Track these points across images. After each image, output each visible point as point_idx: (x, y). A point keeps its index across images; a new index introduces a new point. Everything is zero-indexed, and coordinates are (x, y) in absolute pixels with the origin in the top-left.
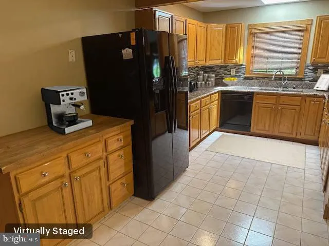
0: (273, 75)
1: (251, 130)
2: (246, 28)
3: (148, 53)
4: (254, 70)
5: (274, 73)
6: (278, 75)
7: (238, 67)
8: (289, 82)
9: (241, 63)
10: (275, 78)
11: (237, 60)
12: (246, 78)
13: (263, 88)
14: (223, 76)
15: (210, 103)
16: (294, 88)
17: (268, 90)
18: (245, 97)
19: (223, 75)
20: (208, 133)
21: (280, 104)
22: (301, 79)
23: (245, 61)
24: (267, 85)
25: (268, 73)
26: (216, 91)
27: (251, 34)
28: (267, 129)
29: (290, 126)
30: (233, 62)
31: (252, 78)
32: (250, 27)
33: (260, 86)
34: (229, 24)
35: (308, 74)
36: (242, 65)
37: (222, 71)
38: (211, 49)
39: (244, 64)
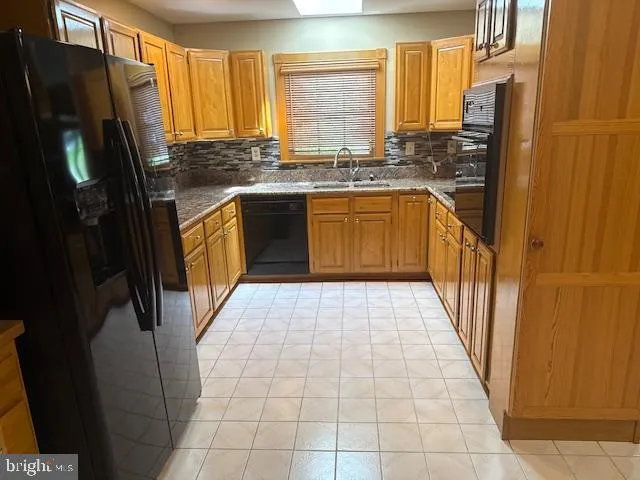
0: (333, 157)
1: (312, 271)
2: (270, 62)
3: (47, 115)
4: (297, 149)
5: (336, 153)
6: (343, 157)
7: (264, 143)
8: (361, 170)
9: (270, 136)
10: (338, 163)
11: (263, 129)
12: (283, 167)
13: (319, 184)
14: (237, 165)
15: (223, 224)
16: (372, 179)
17: (328, 187)
18: (291, 205)
19: (236, 162)
20: (227, 291)
21: (357, 213)
22: (380, 163)
23: (276, 130)
24: (324, 177)
25: (322, 153)
26: (230, 197)
27: (280, 74)
28: (339, 263)
29: (378, 252)
30: (254, 134)
31: (295, 167)
32: (277, 60)
33: (312, 180)
34: (235, 52)
35: (391, 152)
36: (271, 139)
37: (234, 152)
38: (203, 106)
39: (276, 137)
